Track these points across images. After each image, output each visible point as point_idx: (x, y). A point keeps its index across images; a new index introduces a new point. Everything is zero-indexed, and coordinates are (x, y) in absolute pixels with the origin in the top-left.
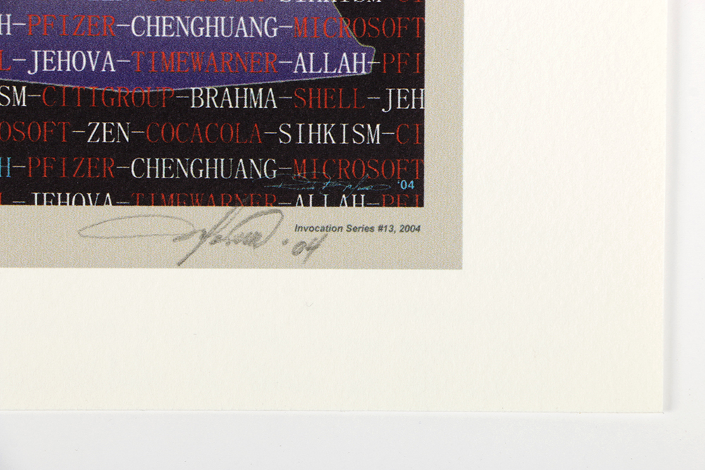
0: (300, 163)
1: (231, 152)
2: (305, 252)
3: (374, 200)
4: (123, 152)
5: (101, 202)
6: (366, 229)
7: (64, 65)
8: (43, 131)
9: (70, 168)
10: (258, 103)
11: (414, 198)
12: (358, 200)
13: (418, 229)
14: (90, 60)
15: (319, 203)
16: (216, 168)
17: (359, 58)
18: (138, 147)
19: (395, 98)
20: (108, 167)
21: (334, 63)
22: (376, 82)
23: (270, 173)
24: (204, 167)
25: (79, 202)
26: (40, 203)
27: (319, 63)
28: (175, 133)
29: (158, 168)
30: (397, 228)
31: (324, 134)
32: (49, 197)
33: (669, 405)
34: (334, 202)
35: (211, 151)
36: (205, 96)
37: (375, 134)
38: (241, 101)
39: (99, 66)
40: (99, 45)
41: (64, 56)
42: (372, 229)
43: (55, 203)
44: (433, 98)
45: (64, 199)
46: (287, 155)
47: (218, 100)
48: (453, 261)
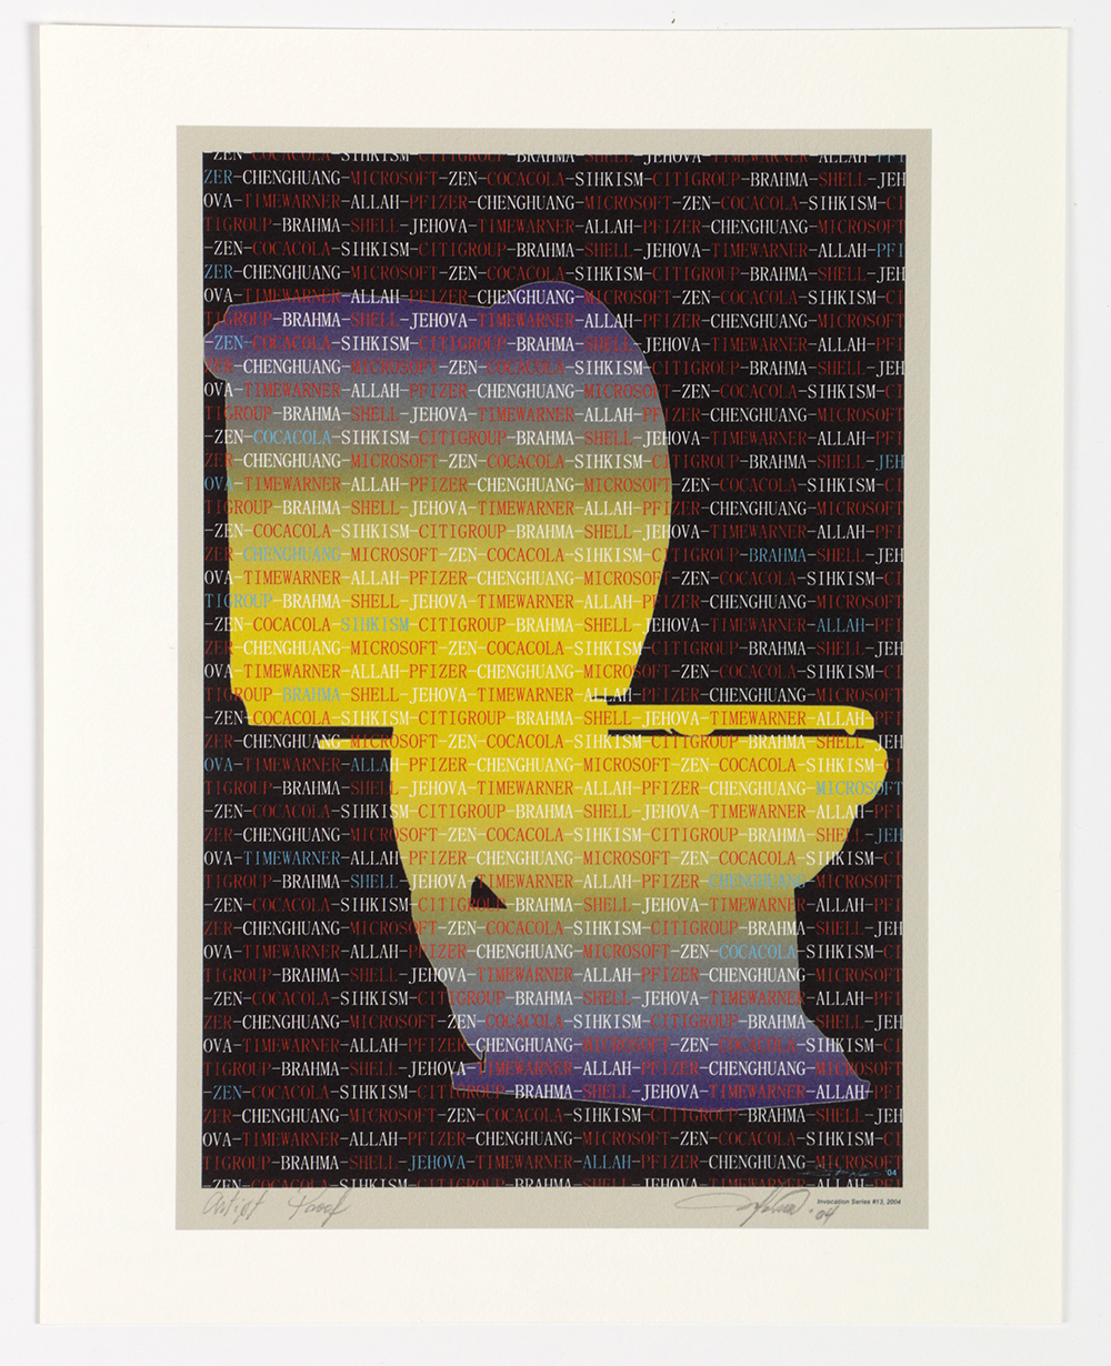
0: (820, 1158)
1: (775, 1151)
2: (824, 1217)
3: (869, 1182)
4: (704, 1152)
5: (689, 1184)
6: (865, 1202)
7: (665, 1094)
8: (652, 1138)
9: (669, 1162)
10: (793, 1118)
11: (896, 1181)
12: (860, 1183)
13: (899, 1202)
14: (682, 1091)
15: (833, 1184)
16: (764, 1161)
17: (859, 1089)
18: (714, 1148)
19: (883, 1115)
20: (694, 1162)
21: (843, 1091)
22: (871, 1104)
23: (801, 1165)
24: (757, 1161)
25: (675, 1185)
26: (650, 1185)
27: (833, 1092)
28: (738, 1139)
29: (727, 1162)
30: (885, 1201)
31: (836, 1139)
32: (656, 1181)
33: (1065, 1319)
34: (844, 1184)
35: (762, 1151)
36: (757, 1114)
37: (870, 1139)
38: (782, 1117)
39: (688, 1095)
40: (688, 1081)
41: (665, 1088)
42: (869, 1202)
43: (660, 1185)
44: (908, 1115)
45: (665, 1182)
46: (812, 1153)
47: (766, 1116)
48: (922, 1223)
